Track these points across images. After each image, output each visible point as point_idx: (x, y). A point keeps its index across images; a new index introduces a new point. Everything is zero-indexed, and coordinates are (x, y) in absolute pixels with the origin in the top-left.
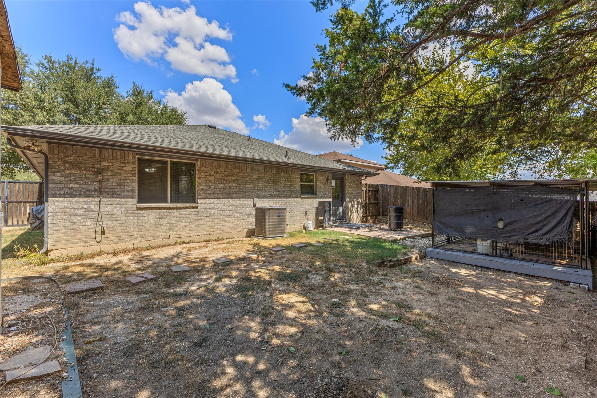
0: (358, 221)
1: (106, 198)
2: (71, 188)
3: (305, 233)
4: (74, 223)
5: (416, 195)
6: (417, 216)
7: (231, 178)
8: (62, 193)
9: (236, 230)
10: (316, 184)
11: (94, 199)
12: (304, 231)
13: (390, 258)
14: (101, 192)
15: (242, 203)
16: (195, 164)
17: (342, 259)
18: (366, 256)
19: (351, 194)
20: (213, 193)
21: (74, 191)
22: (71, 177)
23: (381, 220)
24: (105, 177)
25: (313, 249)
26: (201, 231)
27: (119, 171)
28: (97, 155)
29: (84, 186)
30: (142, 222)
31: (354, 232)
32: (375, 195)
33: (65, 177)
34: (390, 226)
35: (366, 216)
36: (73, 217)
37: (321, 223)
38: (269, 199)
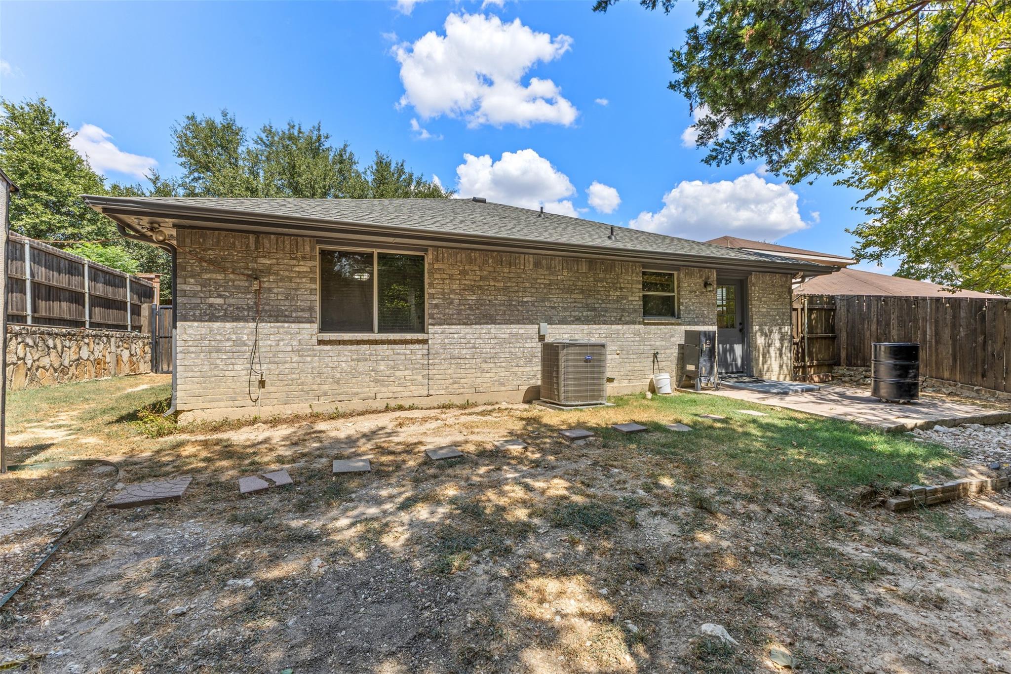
0: (782, 378)
1: (266, 322)
2: (211, 305)
3: (652, 399)
4: (217, 366)
5: (949, 317)
6: (953, 369)
7: (492, 283)
8: (198, 312)
9: (503, 388)
10: (679, 294)
11: (247, 324)
12: (649, 395)
13: (895, 484)
14: (257, 312)
15: (516, 335)
16: (423, 257)
17: (742, 474)
18: (813, 472)
19: (764, 316)
20: (458, 314)
21: (216, 309)
22: (210, 286)
23: (844, 375)
24: (266, 285)
25: (663, 441)
26: (435, 387)
27: (287, 273)
28: (252, 246)
29: (231, 301)
30: (327, 366)
31: (774, 401)
32: (827, 320)
33: (203, 286)
34: (876, 391)
35: (804, 367)
36: (214, 355)
37: (690, 377)
38: (574, 326)
